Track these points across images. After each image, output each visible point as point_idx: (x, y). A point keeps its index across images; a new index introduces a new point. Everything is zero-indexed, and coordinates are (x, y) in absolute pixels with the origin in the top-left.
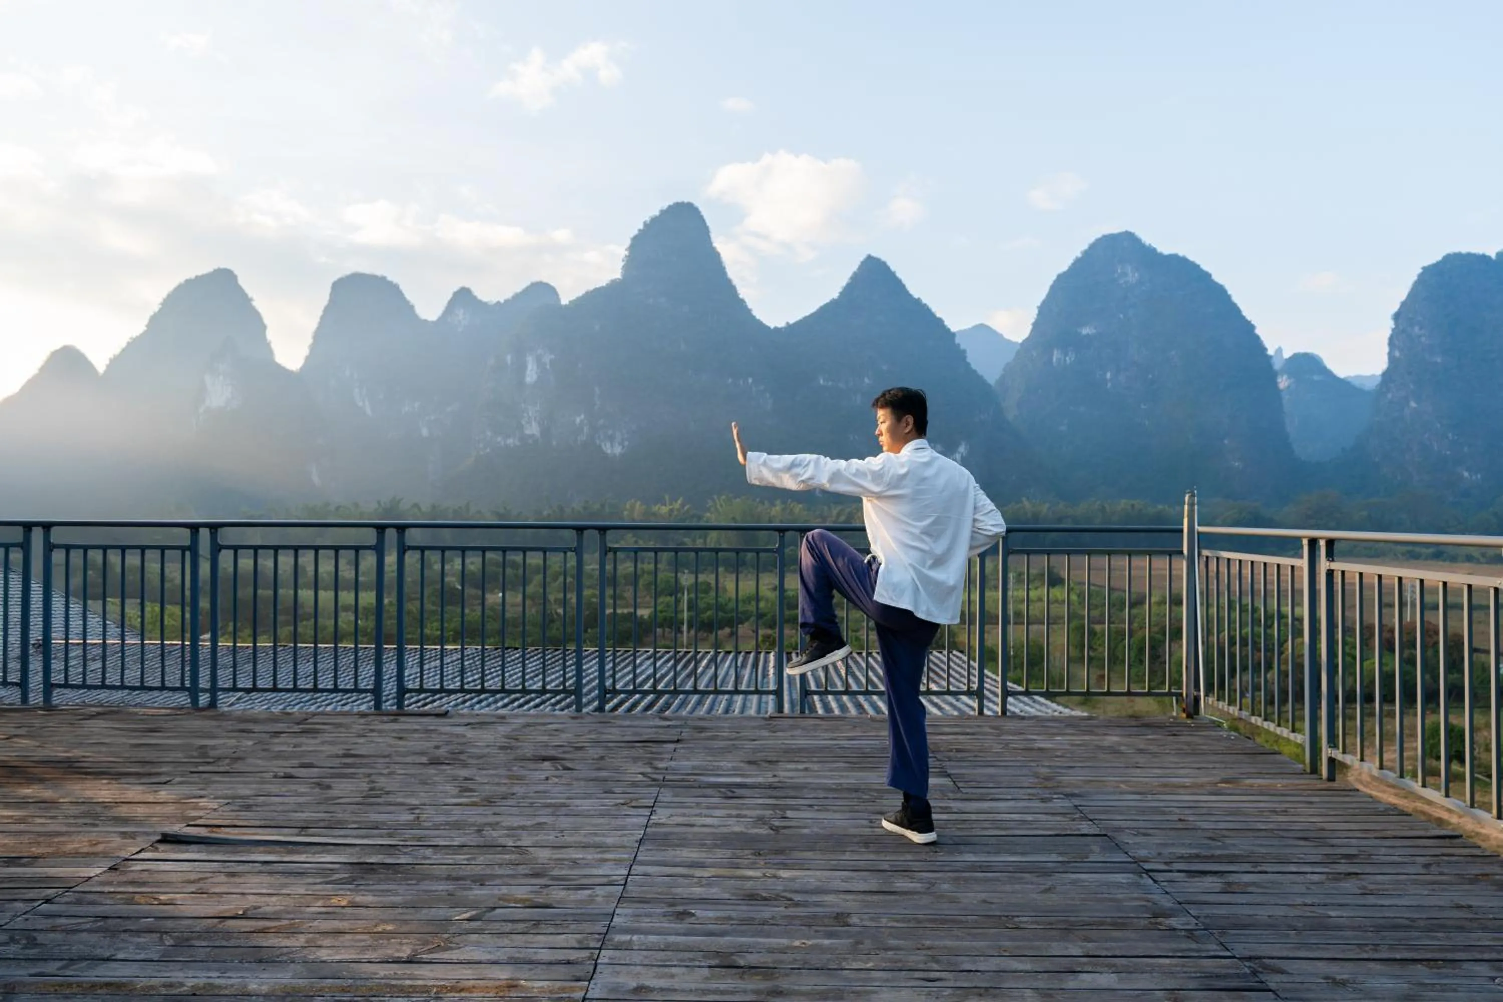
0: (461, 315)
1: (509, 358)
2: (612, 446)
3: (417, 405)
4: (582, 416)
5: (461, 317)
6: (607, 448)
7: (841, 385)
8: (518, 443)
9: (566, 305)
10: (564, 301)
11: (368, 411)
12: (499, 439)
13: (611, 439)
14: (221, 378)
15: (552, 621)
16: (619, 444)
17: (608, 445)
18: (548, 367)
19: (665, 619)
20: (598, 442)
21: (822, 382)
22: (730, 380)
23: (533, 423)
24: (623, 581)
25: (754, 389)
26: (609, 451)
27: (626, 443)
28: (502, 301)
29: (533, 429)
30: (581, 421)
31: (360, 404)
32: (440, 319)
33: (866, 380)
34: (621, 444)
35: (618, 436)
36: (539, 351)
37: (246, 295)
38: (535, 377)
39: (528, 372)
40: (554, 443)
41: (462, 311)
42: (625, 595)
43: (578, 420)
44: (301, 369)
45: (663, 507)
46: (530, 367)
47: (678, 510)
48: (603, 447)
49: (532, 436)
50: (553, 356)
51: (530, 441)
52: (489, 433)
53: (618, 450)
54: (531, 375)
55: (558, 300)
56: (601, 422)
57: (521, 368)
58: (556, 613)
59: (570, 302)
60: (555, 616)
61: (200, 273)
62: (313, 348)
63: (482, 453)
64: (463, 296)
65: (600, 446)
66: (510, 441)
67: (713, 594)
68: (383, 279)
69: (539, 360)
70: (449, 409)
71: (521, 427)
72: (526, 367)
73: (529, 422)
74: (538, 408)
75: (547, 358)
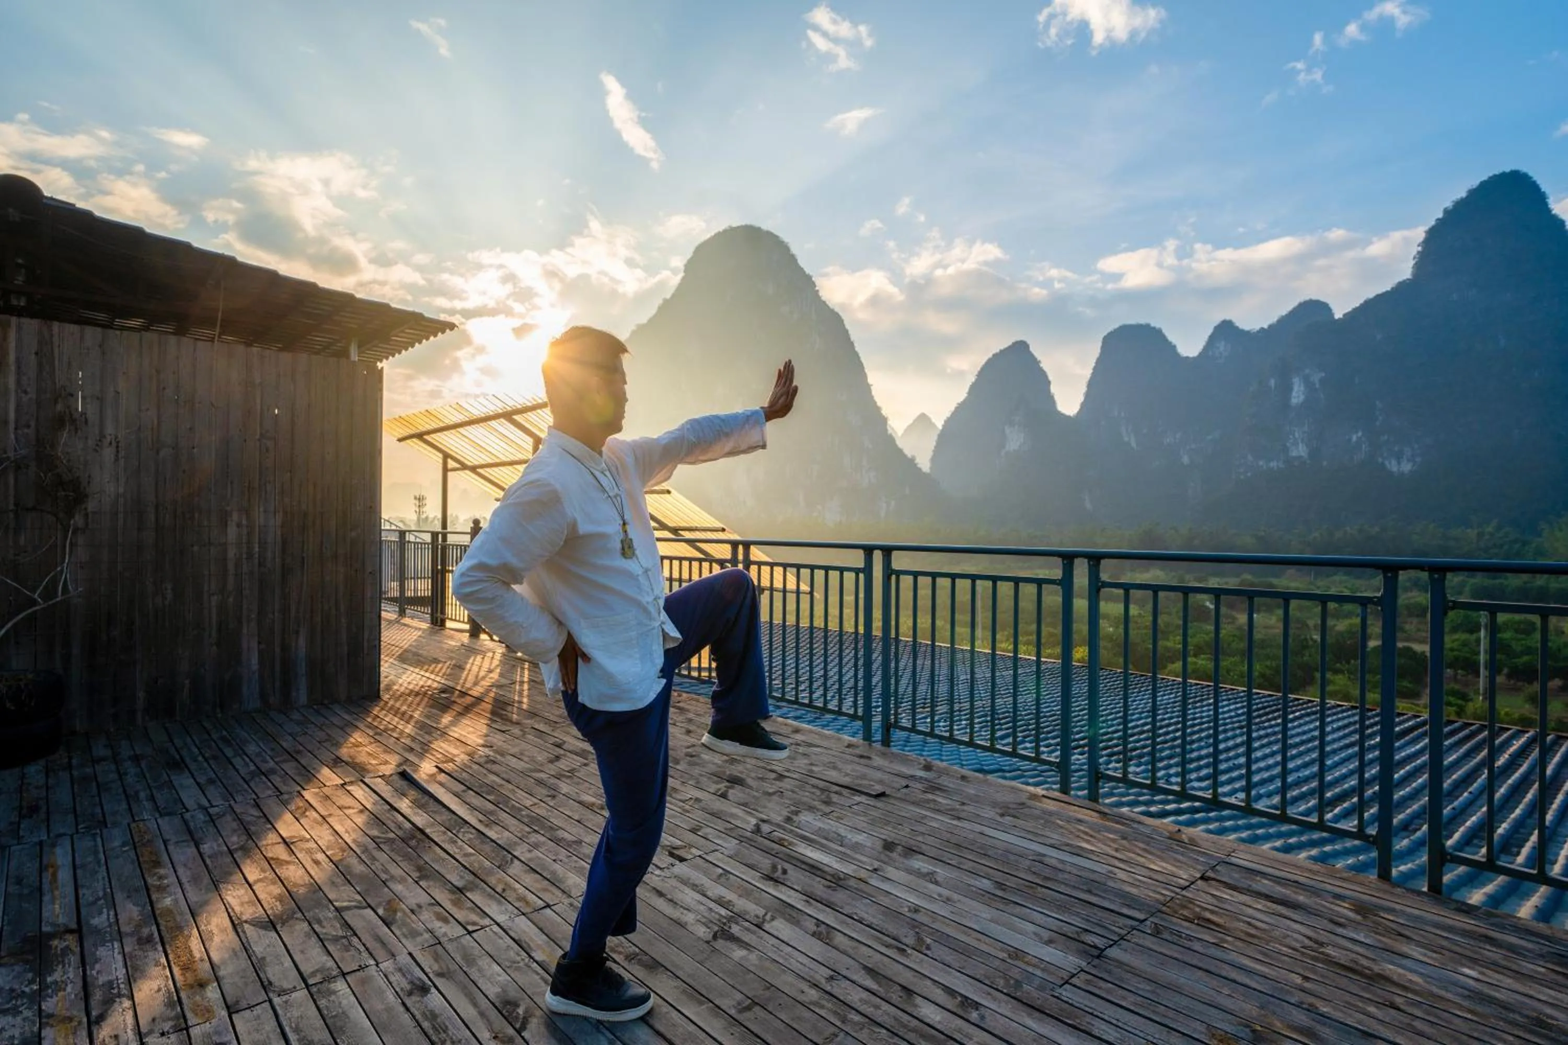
1: (1272, 382)
2: (1399, 463)
3: (1178, 436)
4: (1360, 434)
5: (1222, 348)
6: (1393, 466)
8: (1281, 465)
9: (1339, 319)
10: (1338, 315)
11: (1134, 444)
12: (1261, 463)
13: (1399, 457)
14: (1016, 427)
15: (1306, 647)
16: (1409, 461)
17: (1394, 462)
18: (1317, 386)
19: (1456, 659)
20: (1380, 460)
23: (1300, 445)
24: (1405, 612)
26: (1395, 469)
27: (1418, 459)
28: (1266, 326)
29: (1300, 451)
30: (1359, 439)
31: (1127, 439)
32: (1200, 354)
34: (1411, 461)
35: (1408, 451)
36: (1307, 371)
37: (1036, 359)
38: (1302, 398)
39: (1294, 394)
40: (1325, 463)
41: (1223, 343)
42: (1407, 627)
43: (1354, 438)
44: (1078, 413)
45: (1469, 530)
46: (1296, 388)
47: (1492, 534)
48: (1387, 463)
49: (1299, 458)
50: (1323, 374)
51: (1296, 463)
52: (1250, 458)
53: (1407, 467)
54: (1298, 395)
55: (1332, 315)
56: (1385, 438)
57: (1286, 391)
58: (1312, 639)
59: (1345, 315)
60: (1311, 643)
61: (1002, 348)
62: (1087, 395)
63: (1242, 477)
64: (1225, 329)
65: (1383, 463)
66: (1273, 464)
67: (1538, 636)
68: (1148, 326)
69: (1306, 380)
70: (1210, 437)
71: (1285, 450)
72: (1291, 390)
73: (1295, 444)
74: (1306, 428)
75: (1317, 377)
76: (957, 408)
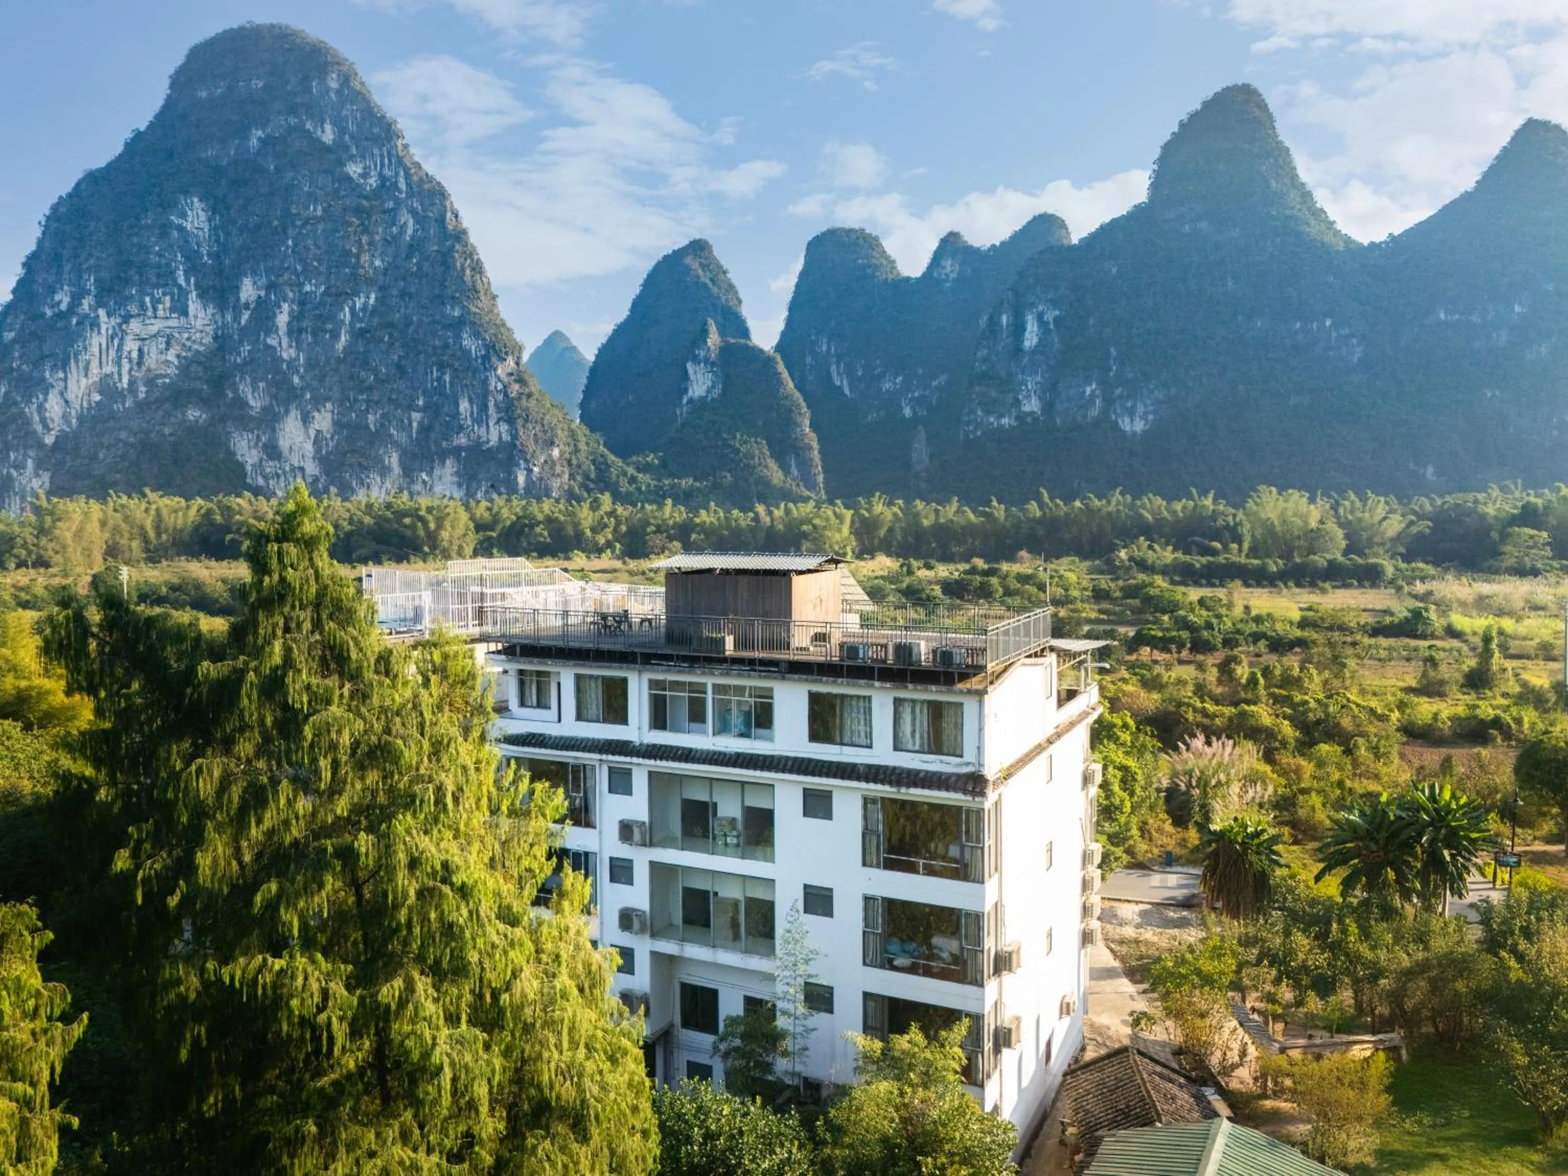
0: (949, 266)
1: (1004, 318)
2: (1132, 421)
3: (899, 379)
4: (1094, 386)
5: (949, 269)
6: (1126, 424)
7: (1474, 319)
8: (1014, 423)
9: (1076, 244)
10: (1075, 240)
11: (847, 391)
12: (991, 419)
13: (1132, 413)
14: (703, 364)
16: (1141, 418)
17: (1127, 420)
18: (1051, 326)
20: (1113, 417)
21: (1442, 316)
22: (1298, 325)
23: (1033, 398)
25: (1334, 334)
26: (1128, 428)
27: (1151, 417)
28: (998, 244)
29: (1032, 405)
30: (1093, 391)
31: (838, 383)
32: (924, 275)
33: (1517, 308)
34: (1144, 417)
35: (1140, 409)
36: (1041, 308)
37: (721, 269)
38: (1035, 340)
39: (1027, 335)
40: (1059, 421)
41: (950, 262)
43: (1088, 390)
44: (777, 347)
45: (1190, 503)
46: (1029, 327)
48: (1120, 420)
49: (1032, 413)
50: (1057, 312)
51: (1028, 420)
52: (981, 412)
53: (1139, 426)
54: (1031, 336)
55: (1068, 237)
56: (1119, 391)
57: (1018, 329)
59: (1082, 239)
61: (676, 247)
62: (789, 322)
63: (973, 436)
64: (953, 243)
65: (1116, 423)
66: (1005, 421)
68: (862, 232)
69: (1040, 318)
70: (934, 383)
71: (1017, 403)
72: (1025, 330)
73: (1028, 397)
74: (1039, 378)
75: (1050, 316)
76: (615, 332)
